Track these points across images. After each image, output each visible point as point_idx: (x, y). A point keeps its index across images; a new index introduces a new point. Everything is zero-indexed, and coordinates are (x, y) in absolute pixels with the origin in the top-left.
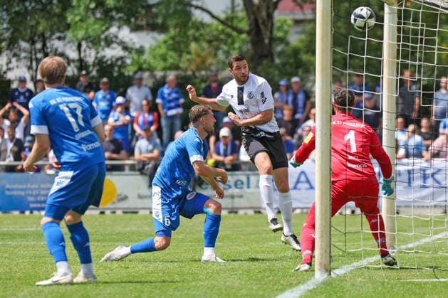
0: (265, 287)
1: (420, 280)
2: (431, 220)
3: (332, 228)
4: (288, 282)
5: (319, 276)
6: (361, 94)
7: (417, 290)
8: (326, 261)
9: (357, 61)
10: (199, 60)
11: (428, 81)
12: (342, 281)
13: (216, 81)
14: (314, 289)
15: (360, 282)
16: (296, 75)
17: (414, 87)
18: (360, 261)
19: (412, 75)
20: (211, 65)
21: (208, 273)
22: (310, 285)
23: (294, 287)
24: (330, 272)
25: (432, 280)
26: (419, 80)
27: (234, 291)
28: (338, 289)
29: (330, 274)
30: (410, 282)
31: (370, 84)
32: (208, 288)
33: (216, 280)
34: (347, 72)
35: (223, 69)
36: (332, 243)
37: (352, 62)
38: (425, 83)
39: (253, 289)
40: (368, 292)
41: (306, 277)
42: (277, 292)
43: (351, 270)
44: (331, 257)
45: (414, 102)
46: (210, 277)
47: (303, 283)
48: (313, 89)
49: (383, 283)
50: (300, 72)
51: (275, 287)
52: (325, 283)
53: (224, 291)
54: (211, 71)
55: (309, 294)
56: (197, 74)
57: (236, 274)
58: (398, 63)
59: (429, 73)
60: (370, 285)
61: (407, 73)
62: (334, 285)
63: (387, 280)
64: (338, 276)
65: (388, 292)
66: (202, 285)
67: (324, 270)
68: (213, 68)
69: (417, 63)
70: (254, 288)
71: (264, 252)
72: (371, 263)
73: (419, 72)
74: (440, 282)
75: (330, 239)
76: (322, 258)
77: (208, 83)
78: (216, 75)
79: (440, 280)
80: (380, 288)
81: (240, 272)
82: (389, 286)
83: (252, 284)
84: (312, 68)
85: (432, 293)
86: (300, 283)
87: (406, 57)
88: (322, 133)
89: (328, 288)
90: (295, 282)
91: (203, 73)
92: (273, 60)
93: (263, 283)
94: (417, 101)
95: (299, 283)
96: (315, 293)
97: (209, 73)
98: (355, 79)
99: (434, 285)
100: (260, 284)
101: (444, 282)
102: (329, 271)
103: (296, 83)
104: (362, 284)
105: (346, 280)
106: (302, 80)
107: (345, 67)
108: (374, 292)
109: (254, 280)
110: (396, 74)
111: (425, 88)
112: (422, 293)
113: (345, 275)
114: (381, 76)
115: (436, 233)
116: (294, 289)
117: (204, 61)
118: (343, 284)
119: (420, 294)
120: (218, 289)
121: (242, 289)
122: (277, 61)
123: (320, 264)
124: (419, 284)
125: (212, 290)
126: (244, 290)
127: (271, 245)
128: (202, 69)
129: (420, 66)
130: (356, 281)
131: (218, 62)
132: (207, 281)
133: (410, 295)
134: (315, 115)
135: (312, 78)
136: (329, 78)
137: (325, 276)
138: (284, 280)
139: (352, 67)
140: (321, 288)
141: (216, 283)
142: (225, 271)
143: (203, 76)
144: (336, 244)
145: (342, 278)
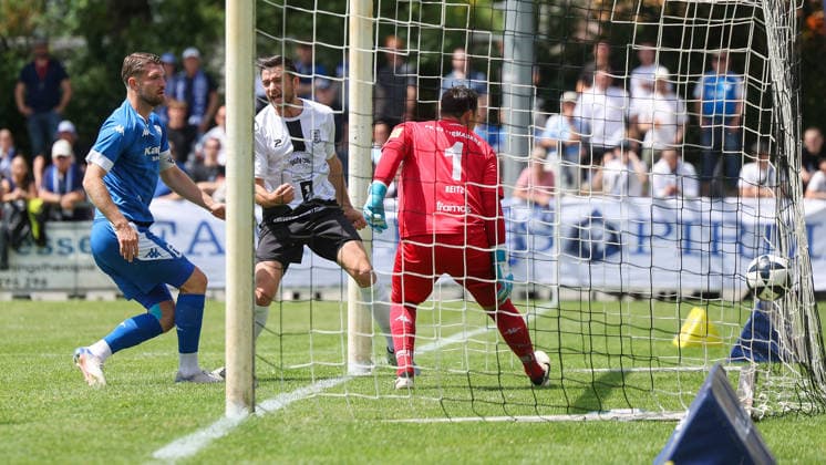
0: (134, 433)
1: (416, 420)
2: (436, 310)
4: (176, 424)
5: (234, 414)
6: (308, 81)
7: (412, 440)
8: (246, 384)
9: (303, 20)
10: (13, 18)
11: (430, 56)
12: (276, 422)
13: (45, 55)
14: (223, 437)
15: (308, 425)
16: (192, 44)
17: (404, 68)
18: (308, 387)
19: (402, 46)
20: (35, 26)
21: (30, 409)
22: (216, 430)
23: (188, 433)
24: (254, 405)
25: (437, 420)
26: (413, 56)
27: (77, 441)
28: (267, 438)
29: (254, 411)
30: (399, 424)
32: (30, 436)
33: (45, 422)
34: (284, 39)
35: (58, 34)
36: (259, 353)
37: (293, 20)
38: (425, 59)
39: (112, 438)
40: (322, 443)
41: (209, 415)
42: (157, 443)
43: (292, 403)
44: (254, 378)
45: (405, 94)
46: (33, 416)
47: (204, 427)
48: (221, 72)
49: (350, 426)
50: (199, 39)
51: (154, 434)
52: (245, 427)
53: (59, 442)
54: (35, 37)
55: (215, 446)
56: (10, 43)
57: (81, 411)
58: (375, 24)
59: (434, 42)
60: (326, 429)
61: (393, 42)
62: (261, 431)
63: (356, 421)
64: (267, 413)
65: (359, 443)
66: (19, 432)
67: (242, 402)
68: (40, 32)
69: (409, 23)
70: (114, 435)
71: (132, 370)
72: (328, 390)
73: (414, 40)
74: (453, 423)
75: (254, 346)
76: (238, 381)
77: (29, 60)
78: (45, 45)
79: (453, 420)
80: (344, 436)
81: (90, 406)
82: (360, 431)
83: (109, 428)
84: (219, 32)
85: (438, 444)
86: (198, 426)
87: (388, 12)
88: (238, 151)
89: (249, 434)
90: (189, 425)
91: (22, 41)
92: (149, 18)
93: (131, 426)
94: (411, 92)
95: (197, 426)
96: (226, 445)
97: (31, 42)
98: (299, 52)
99: (442, 428)
100: (126, 428)
101: (459, 424)
102: (250, 403)
103: (191, 58)
104: (312, 428)
105: (283, 421)
106: (202, 53)
107: (278, 33)
108: (333, 442)
109: (115, 421)
110: (372, 46)
111: (425, 69)
112: (420, 444)
113: (280, 412)
115: (446, 334)
116: (188, 438)
117: (22, 18)
118: (276, 428)
119: (416, 445)
120: (49, 439)
121: (93, 437)
122: (158, 19)
123: (236, 392)
124: (415, 427)
125: (37, 440)
126: (95, 440)
127: (146, 357)
128: (18, 35)
129: (415, 30)
130: (300, 423)
131: (49, 22)
132: (28, 425)
133: (399, 446)
134: (224, 118)
135: (220, 50)
136: (250, 50)
137: (245, 412)
138: (170, 421)
139: (291, 30)
140: (237, 437)
141: (44, 427)
142: (61, 406)
143: (20, 46)
144: (265, 355)
145: (276, 418)
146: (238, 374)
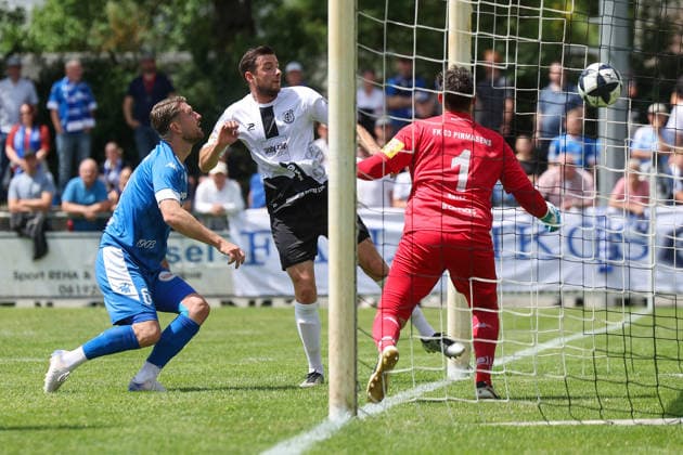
0: (240, 436)
1: (515, 424)
2: (534, 316)
3: (359, 332)
4: (280, 427)
5: (337, 417)
6: (408, 94)
7: (510, 442)
8: (348, 389)
9: (402, 35)
10: (121, 33)
11: (527, 69)
12: (378, 425)
13: (152, 70)
14: (327, 440)
15: (410, 428)
17: (503, 81)
18: (410, 391)
19: (500, 60)
20: (142, 41)
21: (139, 411)
22: (319, 434)
23: (292, 436)
24: (356, 408)
25: (535, 423)
26: (512, 68)
27: (185, 443)
28: (369, 440)
29: (356, 414)
30: (498, 427)
31: (426, 75)
32: (139, 439)
33: (153, 425)
34: (384, 53)
35: (165, 48)
36: (360, 358)
37: (392, 35)
38: (522, 72)
39: (218, 441)
40: (423, 446)
41: (313, 418)
42: (260, 446)
43: (394, 407)
44: (357, 383)
45: (503, 107)
46: (142, 419)
47: (308, 430)
48: (324, 84)
49: (450, 428)
50: (302, 53)
51: (259, 437)
52: (348, 430)
53: (167, 444)
54: (143, 52)
55: (319, 448)
56: (118, 57)
57: (188, 414)
58: (473, 39)
59: (530, 55)
60: (427, 432)
61: (491, 56)
62: (363, 434)
63: (456, 424)
64: (369, 416)
65: (459, 445)
66: (129, 434)
67: (344, 407)
68: (147, 47)
69: (507, 38)
70: (221, 438)
71: (237, 374)
72: (429, 394)
73: (512, 54)
74: (550, 426)
75: (356, 351)
76: (340, 386)
77: (137, 74)
78: (153, 61)
79: (551, 423)
80: (445, 439)
81: (197, 409)
82: (460, 434)
83: (216, 431)
84: (321, 48)
85: (536, 448)
86: (302, 429)
87: (486, 26)
88: (340, 162)
89: (352, 437)
90: (293, 428)
91: (129, 55)
92: (253, 32)
93: (237, 428)
94: (508, 104)
95: (300, 430)
96: (329, 447)
97: (139, 56)
98: (399, 66)
99: (540, 431)
100: (232, 431)
101: (557, 427)
102: (353, 407)
103: (293, 72)
104: (413, 431)
105: (385, 424)
107: (379, 46)
108: (434, 445)
109: (222, 424)
110: (470, 57)
111: (523, 82)
112: (518, 447)
113: (382, 415)
114: (444, 61)
115: (543, 340)
116: (293, 440)
117: (130, 34)
118: (378, 431)
119: (515, 448)
120: (158, 441)
121: (200, 439)
122: (261, 34)
123: (339, 396)
124: (513, 432)
125: (146, 443)
126: (203, 442)
127: (250, 362)
128: (127, 50)
129: (512, 43)
130: (402, 426)
131: (156, 37)
132: (137, 427)
133: (498, 449)
134: (327, 130)
135: (322, 65)
136: (352, 65)
137: (347, 416)
138: (274, 424)
139: (393, 45)
140: (340, 439)
141: (152, 430)
142: (169, 410)
143: (128, 61)
144: (367, 360)
145: (378, 421)
146: (340, 378)
